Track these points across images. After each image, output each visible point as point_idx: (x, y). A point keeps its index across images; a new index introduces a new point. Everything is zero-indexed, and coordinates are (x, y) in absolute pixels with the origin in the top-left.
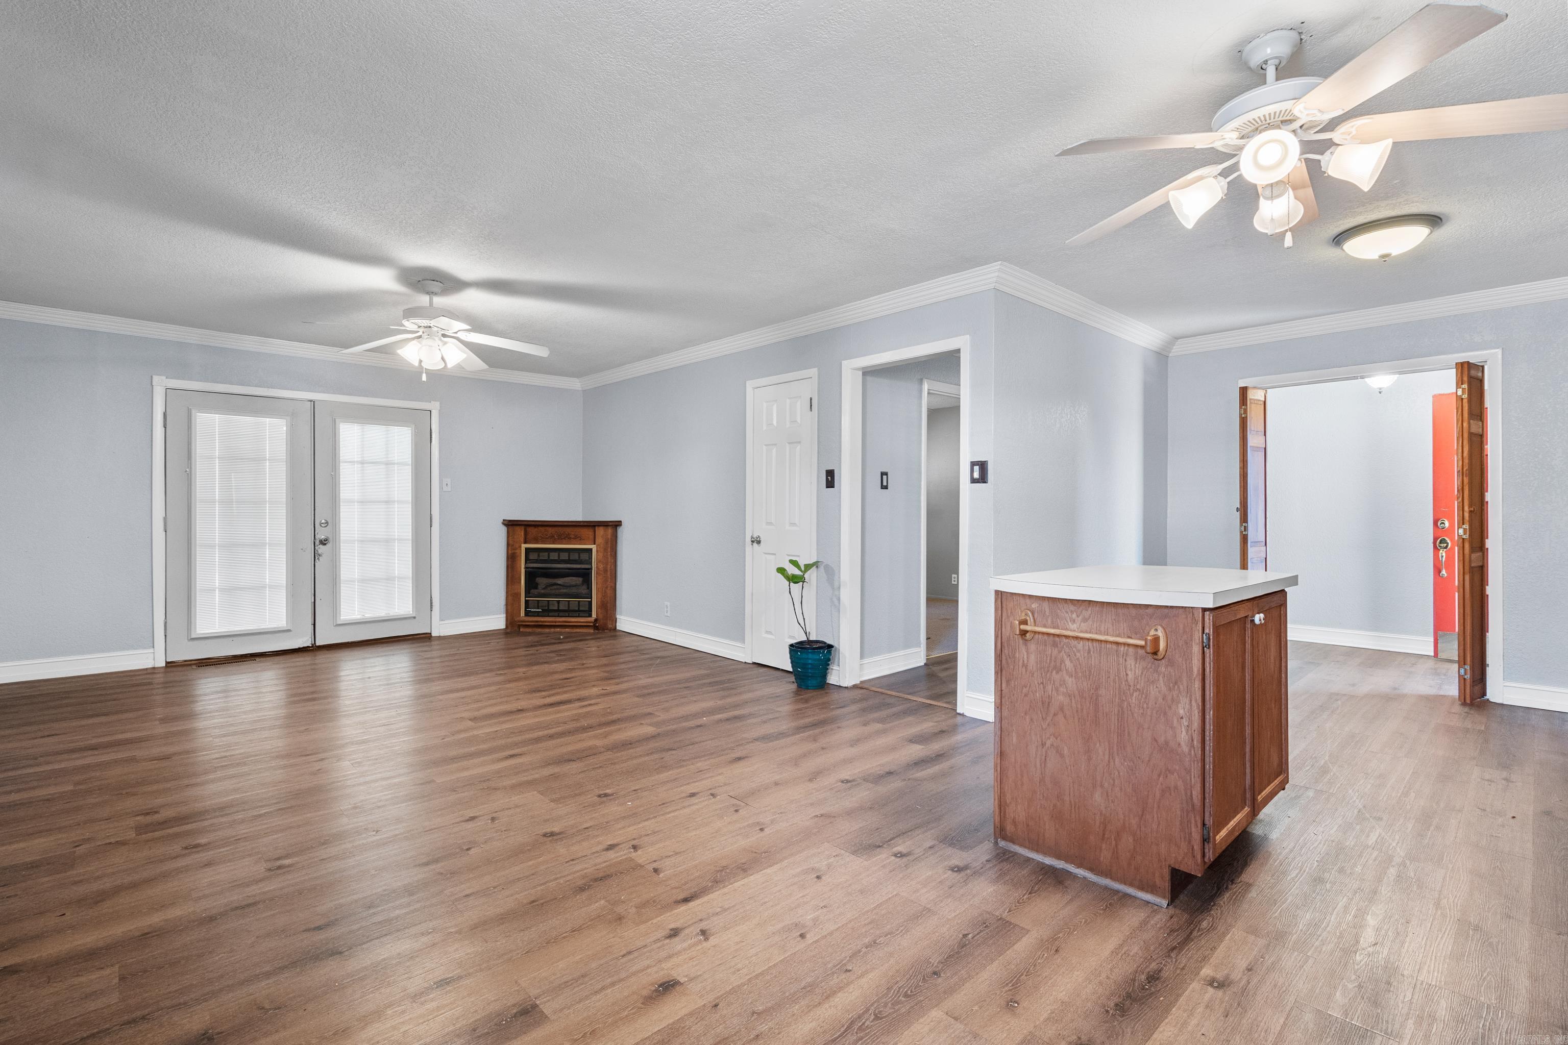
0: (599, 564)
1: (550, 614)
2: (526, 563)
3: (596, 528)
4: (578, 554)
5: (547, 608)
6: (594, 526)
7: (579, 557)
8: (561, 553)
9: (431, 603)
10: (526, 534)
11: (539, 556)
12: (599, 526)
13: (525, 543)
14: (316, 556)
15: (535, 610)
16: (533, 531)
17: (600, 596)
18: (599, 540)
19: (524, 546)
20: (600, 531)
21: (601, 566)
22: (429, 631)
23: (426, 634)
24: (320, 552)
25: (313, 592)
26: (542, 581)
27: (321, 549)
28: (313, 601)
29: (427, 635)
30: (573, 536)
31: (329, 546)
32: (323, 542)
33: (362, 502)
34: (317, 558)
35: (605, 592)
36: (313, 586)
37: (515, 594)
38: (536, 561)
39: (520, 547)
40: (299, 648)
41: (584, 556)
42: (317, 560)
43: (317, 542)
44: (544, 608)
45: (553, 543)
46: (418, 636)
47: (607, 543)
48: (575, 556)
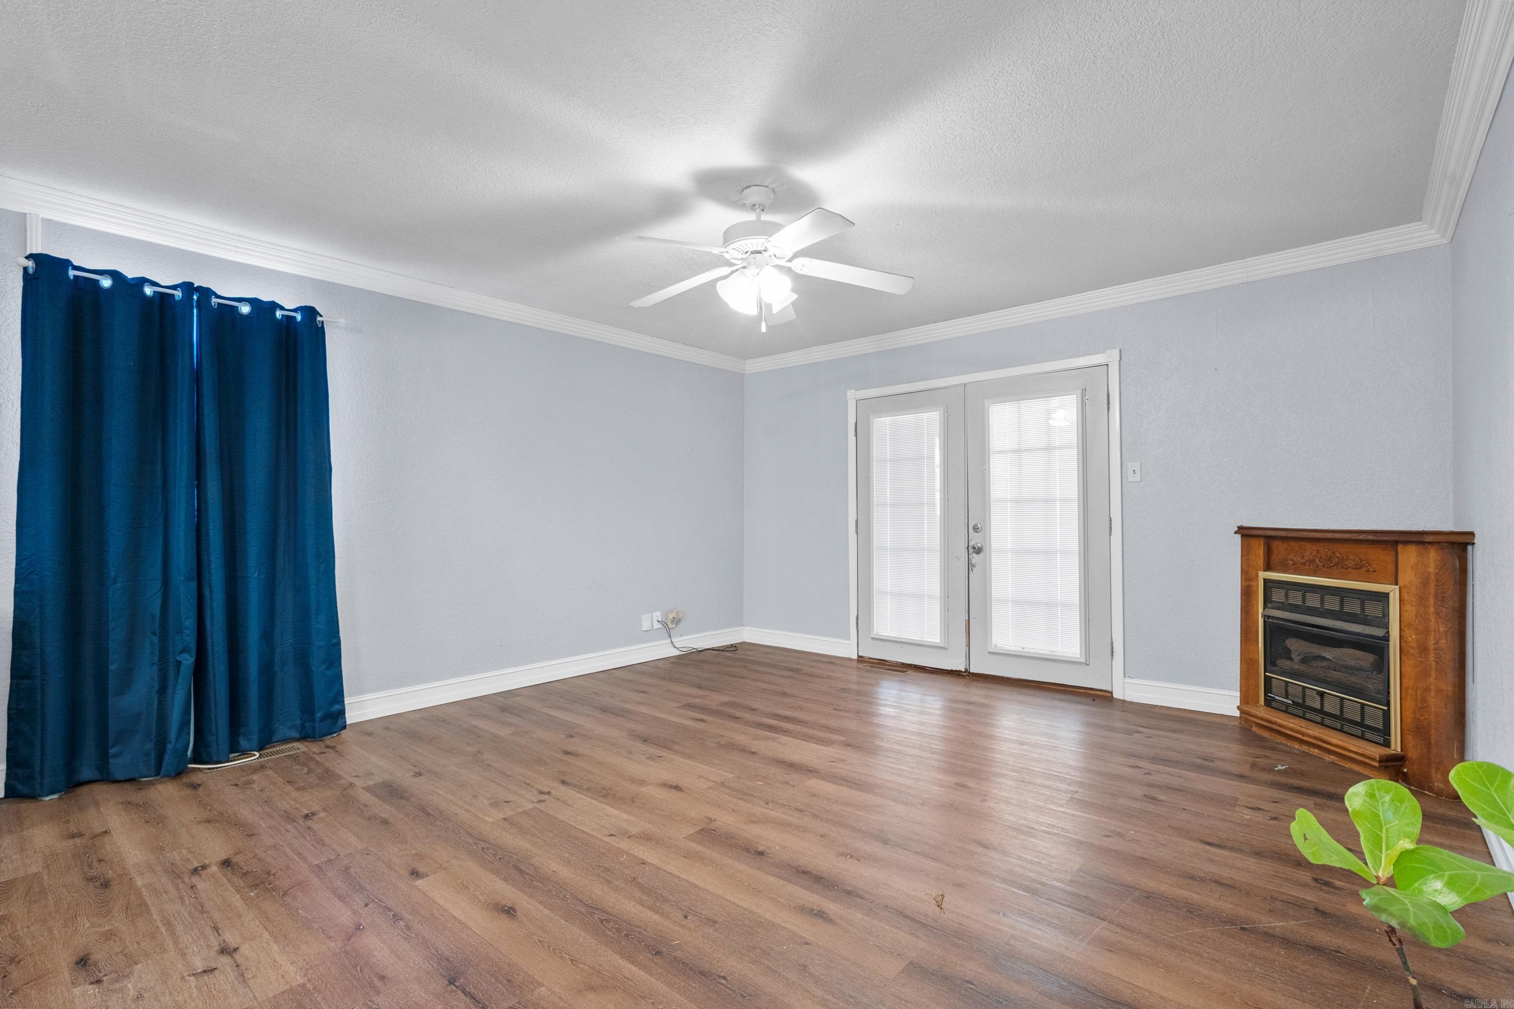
0: (1407, 631)
1: (1308, 716)
2: (1265, 607)
3: (1400, 546)
4: (1358, 602)
5: (1300, 701)
6: (1397, 542)
7: (1363, 609)
8: (1326, 597)
9: (1112, 648)
10: (1269, 552)
11: (1287, 596)
12: (1406, 543)
13: (1268, 568)
14: (970, 566)
15: (1281, 699)
16: (1279, 548)
17: (1410, 704)
18: (1407, 576)
19: (1263, 575)
20: (1409, 556)
21: (1412, 637)
22: (1108, 688)
23: (1105, 691)
24: (973, 561)
25: (967, 608)
26: (1294, 645)
27: (975, 558)
28: (967, 618)
29: (1106, 694)
30: (1351, 563)
31: (982, 555)
32: (978, 551)
33: (1016, 501)
34: (970, 569)
35: (1424, 700)
36: (967, 601)
37: (1250, 660)
38: (1282, 607)
39: (1257, 576)
40: (952, 671)
41: (1373, 610)
42: (971, 572)
43: (971, 551)
44: (1297, 700)
45: (1314, 574)
46: (1092, 692)
47: (1425, 583)
48: (1353, 607)
